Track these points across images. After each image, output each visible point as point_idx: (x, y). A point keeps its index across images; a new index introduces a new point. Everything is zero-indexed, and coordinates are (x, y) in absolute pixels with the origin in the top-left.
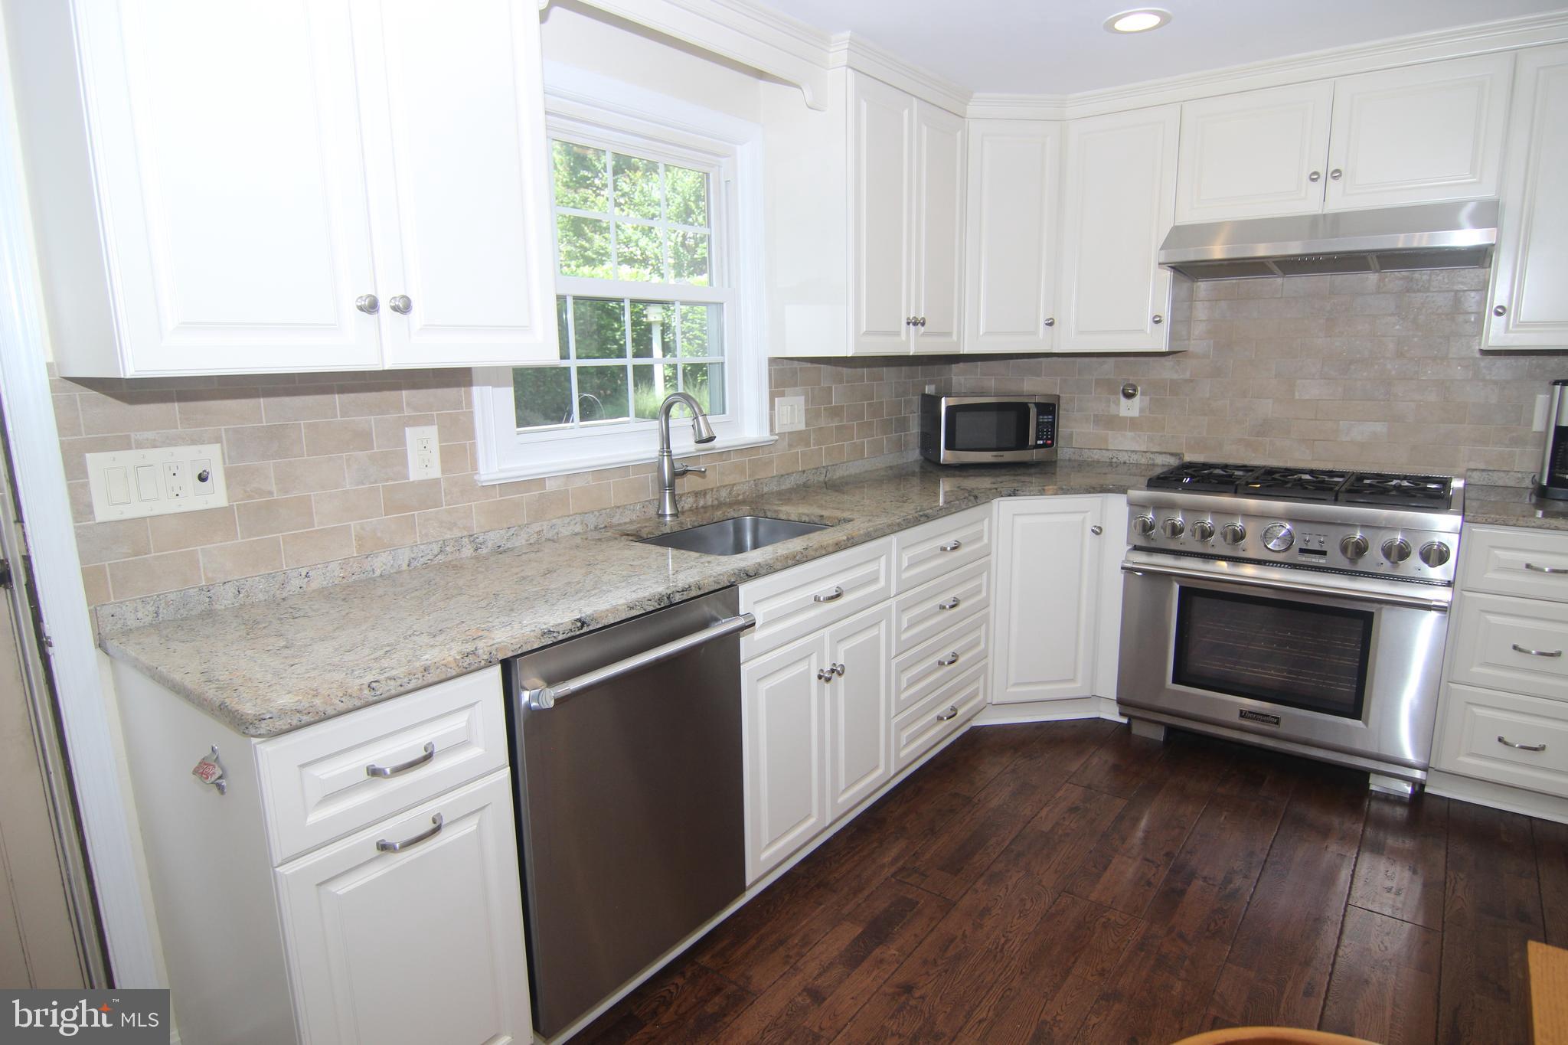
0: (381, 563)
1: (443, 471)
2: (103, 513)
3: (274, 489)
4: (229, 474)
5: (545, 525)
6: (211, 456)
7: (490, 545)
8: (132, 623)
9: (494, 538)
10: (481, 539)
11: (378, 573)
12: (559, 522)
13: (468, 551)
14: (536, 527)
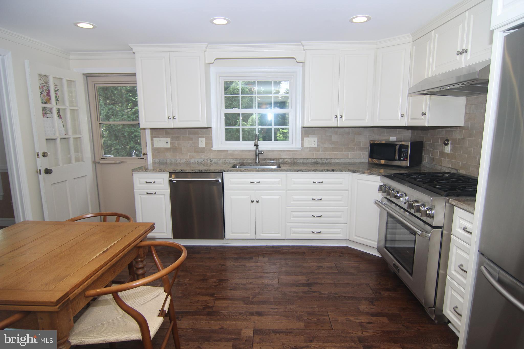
0: (192, 160)
1: (206, 146)
2: (155, 146)
3: (177, 146)
4: (171, 143)
5: (226, 160)
6: (168, 140)
7: (214, 161)
8: (156, 162)
9: (214, 160)
10: (212, 160)
11: (192, 162)
12: (230, 159)
13: (209, 162)
14: (224, 160)
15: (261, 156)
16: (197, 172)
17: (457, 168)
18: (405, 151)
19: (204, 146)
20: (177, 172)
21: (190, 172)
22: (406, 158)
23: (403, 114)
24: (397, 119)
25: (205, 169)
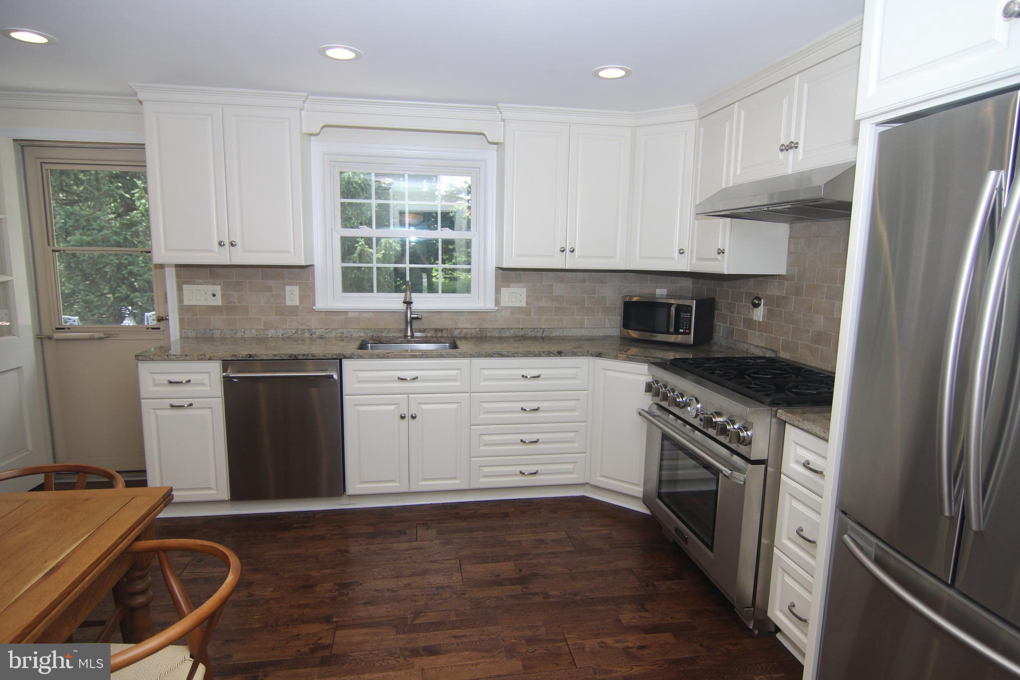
0: (271, 333)
1: (300, 304)
2: (186, 303)
3: (236, 301)
4: (223, 296)
5: (345, 331)
6: (218, 289)
7: (318, 334)
8: (190, 336)
9: (319, 332)
10: (313, 331)
11: (270, 336)
12: (352, 330)
13: (307, 335)
14: (341, 331)
15: (416, 324)
16: (285, 358)
17: (775, 349)
18: (685, 316)
19: (296, 302)
20: (240, 359)
21: (270, 358)
22: (687, 329)
23: (683, 250)
24: (673, 258)
25: (302, 352)
